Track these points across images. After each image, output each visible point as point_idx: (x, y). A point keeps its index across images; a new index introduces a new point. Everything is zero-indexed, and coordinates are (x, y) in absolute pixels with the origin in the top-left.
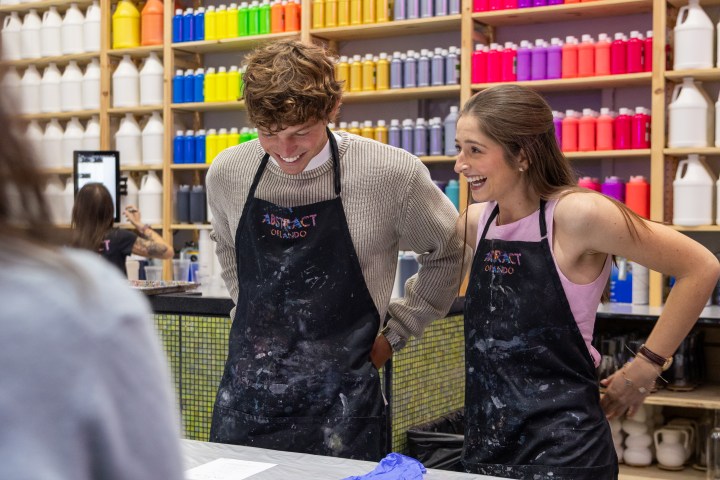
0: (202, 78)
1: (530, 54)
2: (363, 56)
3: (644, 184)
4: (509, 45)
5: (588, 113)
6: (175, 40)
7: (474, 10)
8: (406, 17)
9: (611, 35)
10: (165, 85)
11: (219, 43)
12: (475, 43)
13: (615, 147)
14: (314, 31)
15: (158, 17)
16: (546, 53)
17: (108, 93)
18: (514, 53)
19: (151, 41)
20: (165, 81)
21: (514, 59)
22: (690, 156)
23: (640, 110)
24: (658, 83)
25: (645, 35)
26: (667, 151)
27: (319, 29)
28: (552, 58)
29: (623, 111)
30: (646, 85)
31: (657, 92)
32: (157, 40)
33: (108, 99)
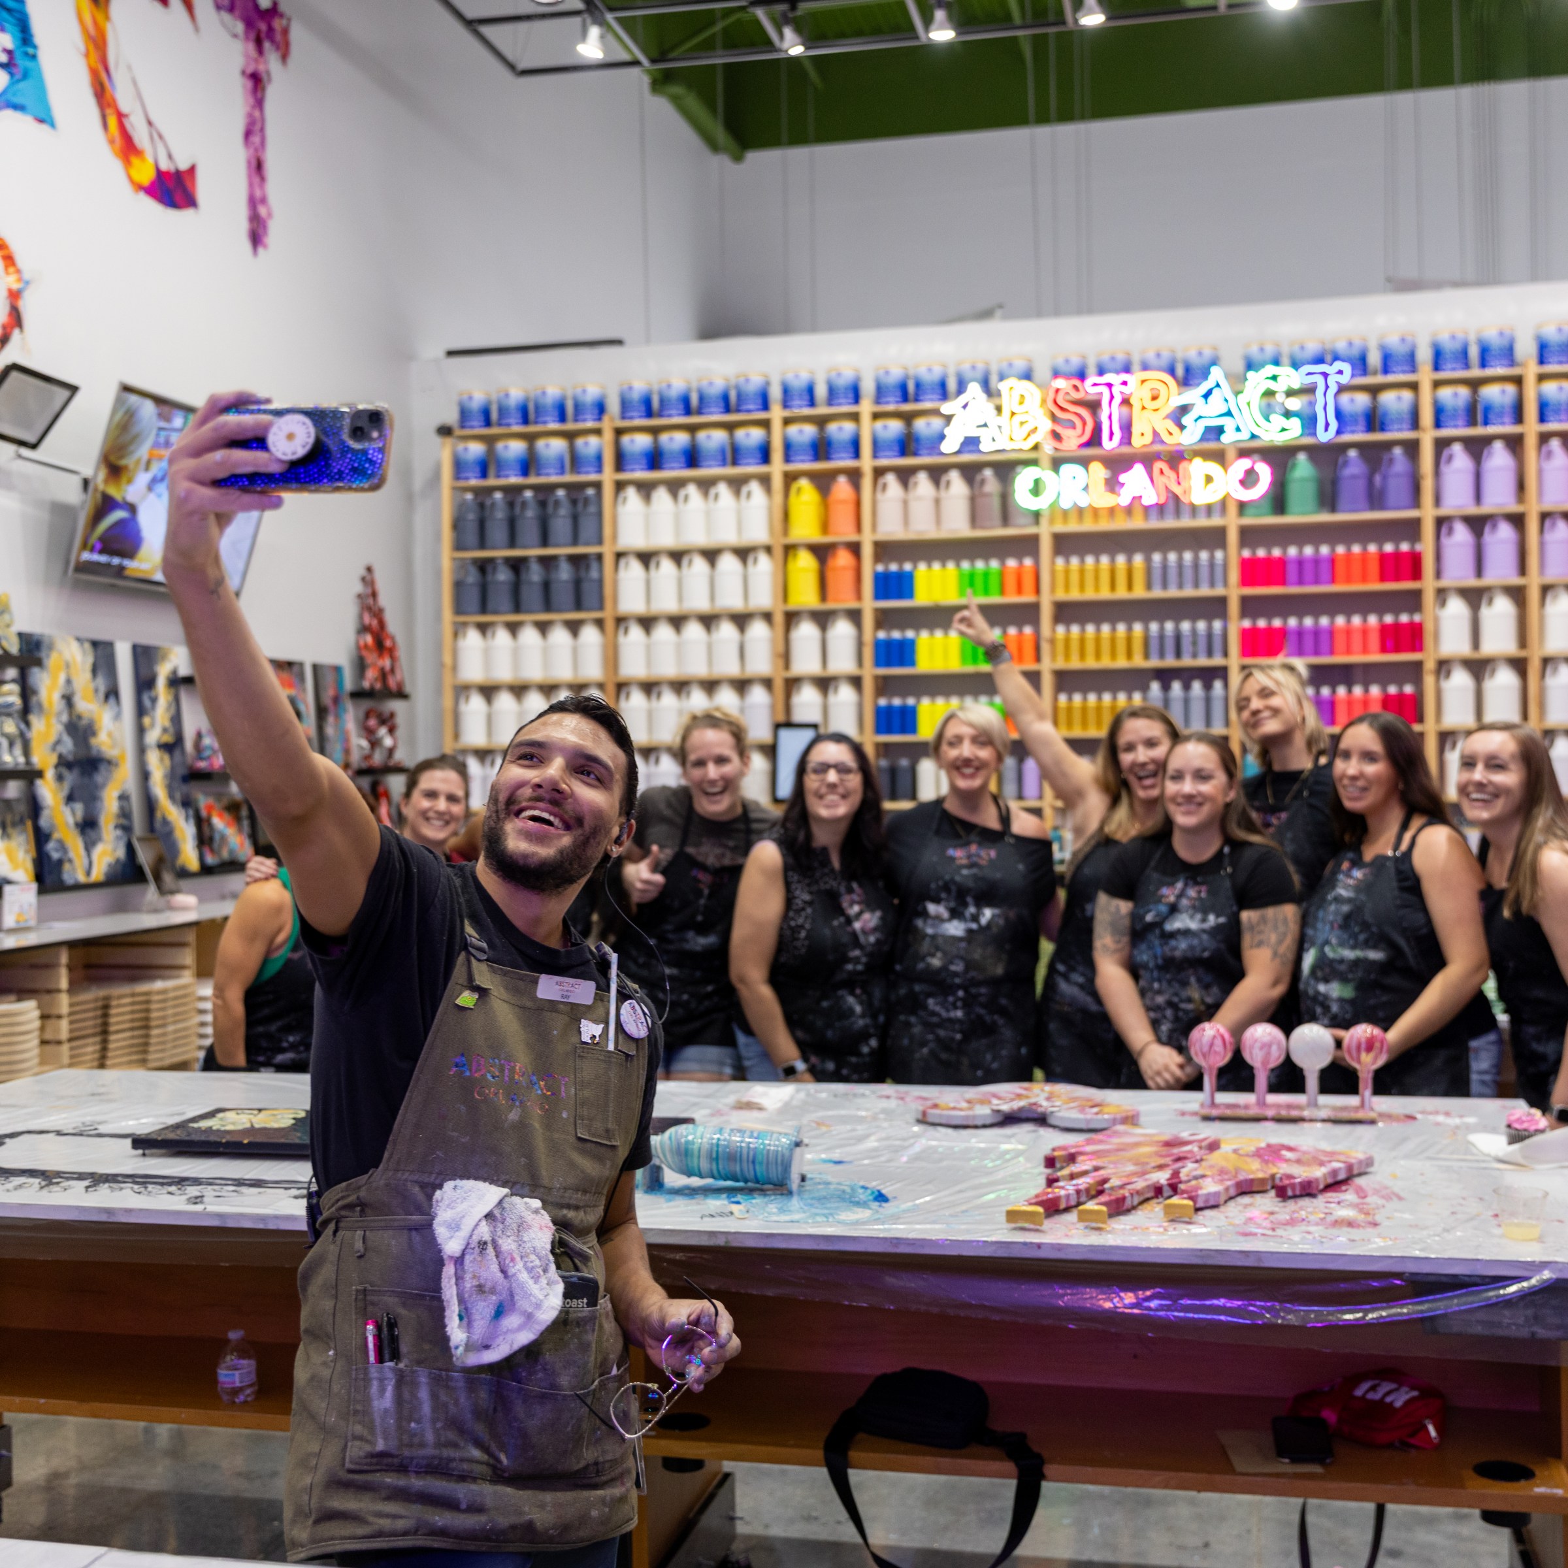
0: (914, 641)
2: (1114, 624)
6: (877, 598)
7: (1243, 586)
8: (1165, 588)
9: (1380, 617)
10: (864, 649)
12: (1242, 618)
14: (1057, 598)
15: (853, 573)
16: (1315, 631)
17: (785, 656)
19: (841, 598)
20: (864, 644)
25: (1413, 618)
27: (1062, 596)
32: (852, 598)
33: (781, 662)
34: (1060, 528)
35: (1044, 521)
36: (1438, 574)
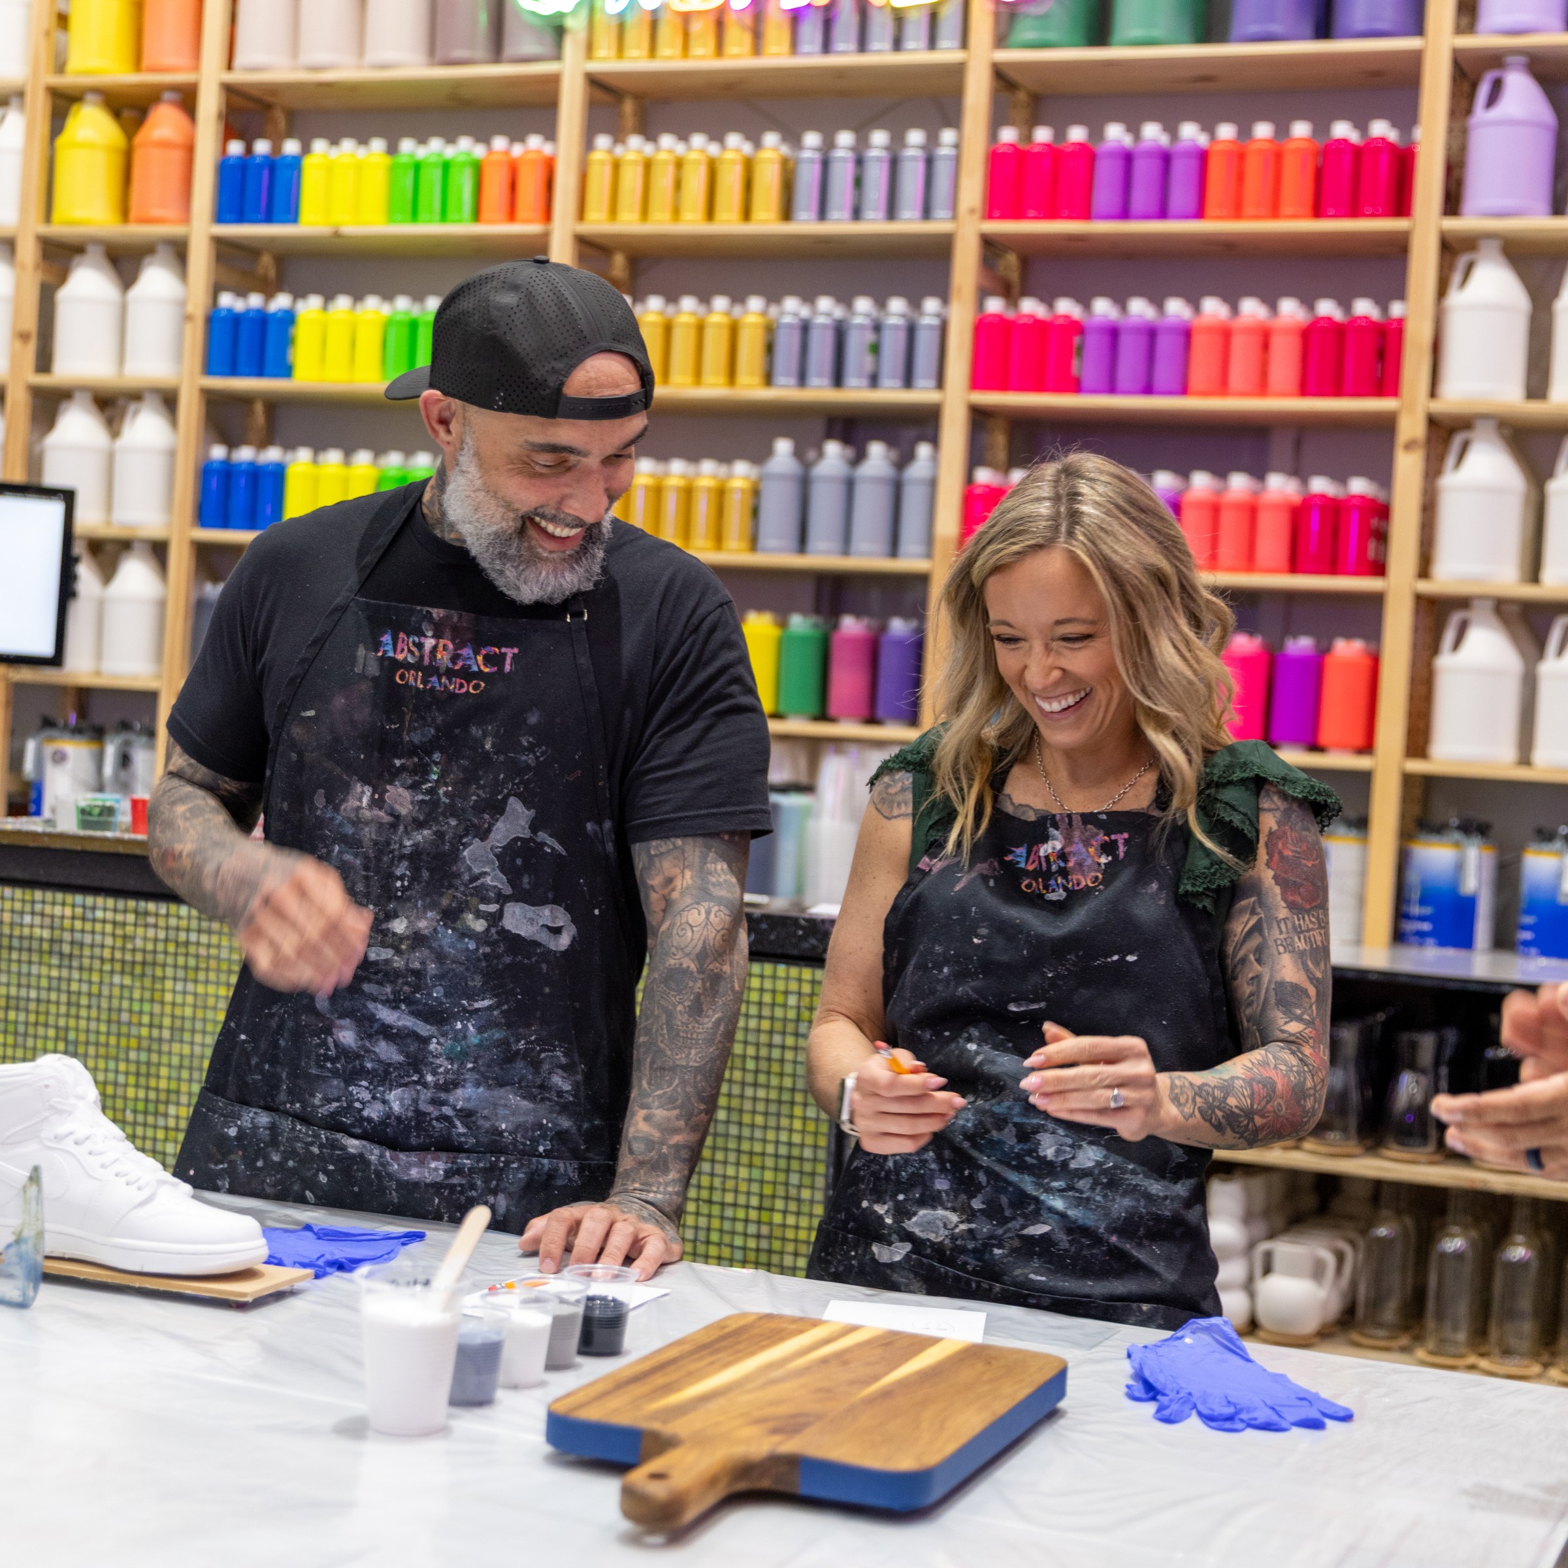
0: (288, 319)
1: (1113, 333)
2: (705, 299)
3: (1367, 662)
4: (1066, 307)
5: (1239, 483)
6: (220, 217)
7: (990, 215)
8: (822, 213)
9: (1309, 303)
10: (188, 327)
11: (337, 234)
12: (983, 293)
13: (1294, 567)
14: (586, 228)
15: (177, 156)
16: (1151, 333)
18: (1074, 327)
19: (155, 212)
20: (188, 318)
21: (1077, 340)
22: (1476, 603)
23: (1359, 486)
24: (1411, 427)
25: (1385, 309)
26: (1424, 587)
27: (597, 223)
28: (1166, 346)
29: (1320, 485)
30: (1385, 426)
31: (1410, 446)
32: (172, 212)
33: (30, 351)
34: (606, 62)
35: (572, 47)
36: (1452, 203)
